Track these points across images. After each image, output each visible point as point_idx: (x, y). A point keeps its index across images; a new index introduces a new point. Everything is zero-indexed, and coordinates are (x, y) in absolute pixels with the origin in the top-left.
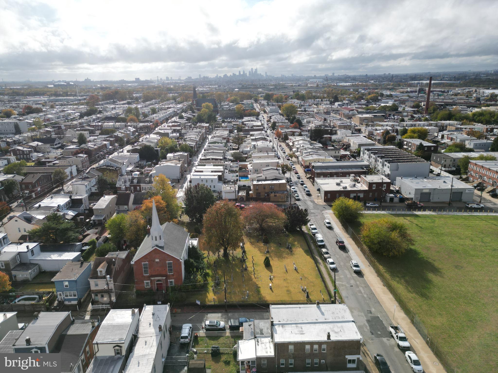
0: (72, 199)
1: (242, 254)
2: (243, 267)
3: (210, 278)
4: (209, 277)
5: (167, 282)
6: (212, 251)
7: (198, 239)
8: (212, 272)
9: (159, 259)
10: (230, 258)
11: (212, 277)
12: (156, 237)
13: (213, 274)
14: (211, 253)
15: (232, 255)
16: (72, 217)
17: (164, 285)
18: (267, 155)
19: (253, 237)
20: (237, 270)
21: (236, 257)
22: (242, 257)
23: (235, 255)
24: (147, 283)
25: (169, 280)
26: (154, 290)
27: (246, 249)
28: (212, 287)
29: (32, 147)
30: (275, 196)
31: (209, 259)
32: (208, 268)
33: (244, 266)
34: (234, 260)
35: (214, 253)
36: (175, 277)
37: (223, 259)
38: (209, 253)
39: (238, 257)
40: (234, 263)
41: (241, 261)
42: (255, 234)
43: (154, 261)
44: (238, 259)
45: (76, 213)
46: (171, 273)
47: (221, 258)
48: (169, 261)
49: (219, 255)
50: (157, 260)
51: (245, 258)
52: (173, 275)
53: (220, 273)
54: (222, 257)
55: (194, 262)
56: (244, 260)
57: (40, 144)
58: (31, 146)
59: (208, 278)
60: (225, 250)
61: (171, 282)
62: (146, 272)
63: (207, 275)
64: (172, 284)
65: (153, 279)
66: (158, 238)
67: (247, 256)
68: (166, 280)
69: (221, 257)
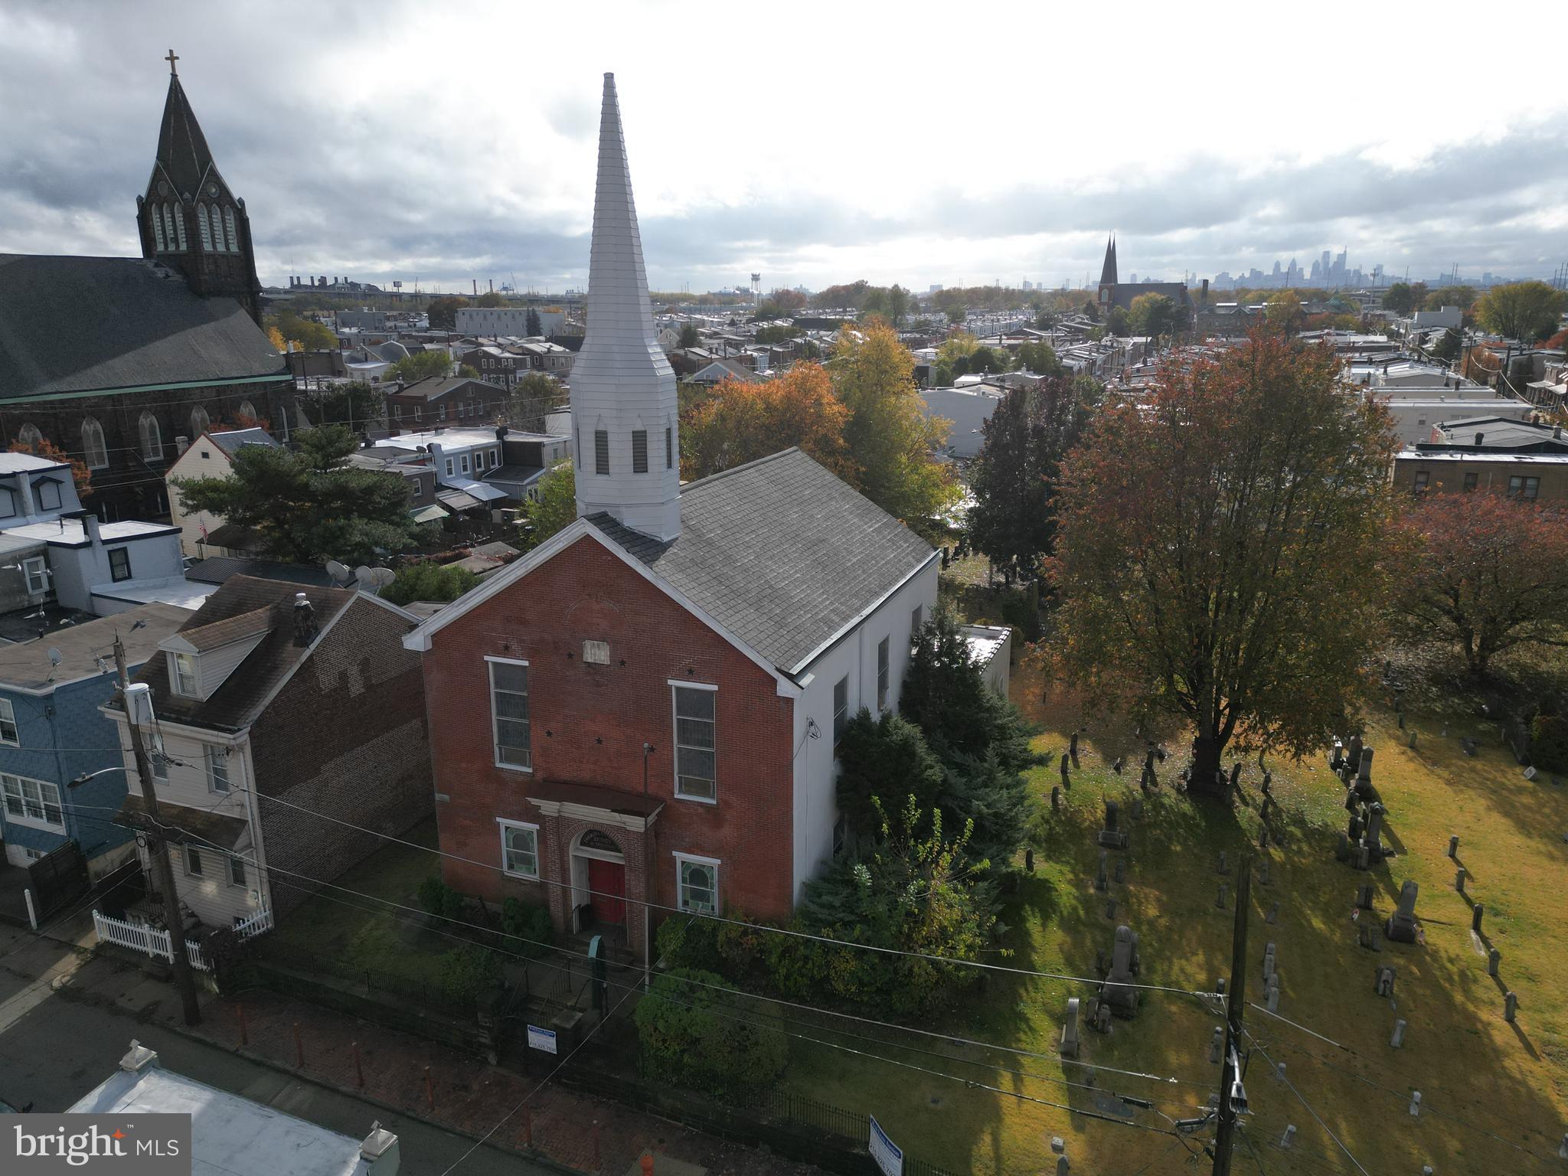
0: (505, 443)
1: (1350, 806)
2: (1366, 906)
3: (1053, 926)
4: (1046, 918)
5: (659, 870)
6: (1099, 743)
7: (1005, 632)
8: (1078, 884)
9: (614, 644)
10: (1246, 815)
11: (1071, 925)
13: (1086, 901)
14: (1090, 756)
15: (1260, 798)
16: (473, 503)
17: (636, 884)
20: (1317, 923)
21: (1299, 821)
22: (1354, 830)
23: (1285, 802)
24: (520, 840)
25: (680, 856)
27: (1378, 780)
29: (531, 353)
31: (1067, 783)
32: (1053, 847)
33: (1386, 906)
34: (1279, 838)
35: (1115, 760)
36: (727, 832)
37: (1186, 807)
38: (1073, 752)
39: (1315, 820)
40: (1277, 854)
41: (1346, 856)
43: (573, 655)
44: (1318, 836)
46: (704, 790)
47: (1170, 797)
48: (690, 674)
49: (1149, 775)
50: (597, 653)
51: (1384, 843)
52: (714, 816)
53: (1152, 911)
54: (1173, 793)
56: (1377, 857)
57: (557, 348)
59: (1033, 924)
61: (697, 875)
62: (515, 740)
63: (1039, 893)
64: (703, 897)
65: (549, 807)
66: (621, 453)
67: (1399, 832)
68: (658, 841)
69: (1166, 789)
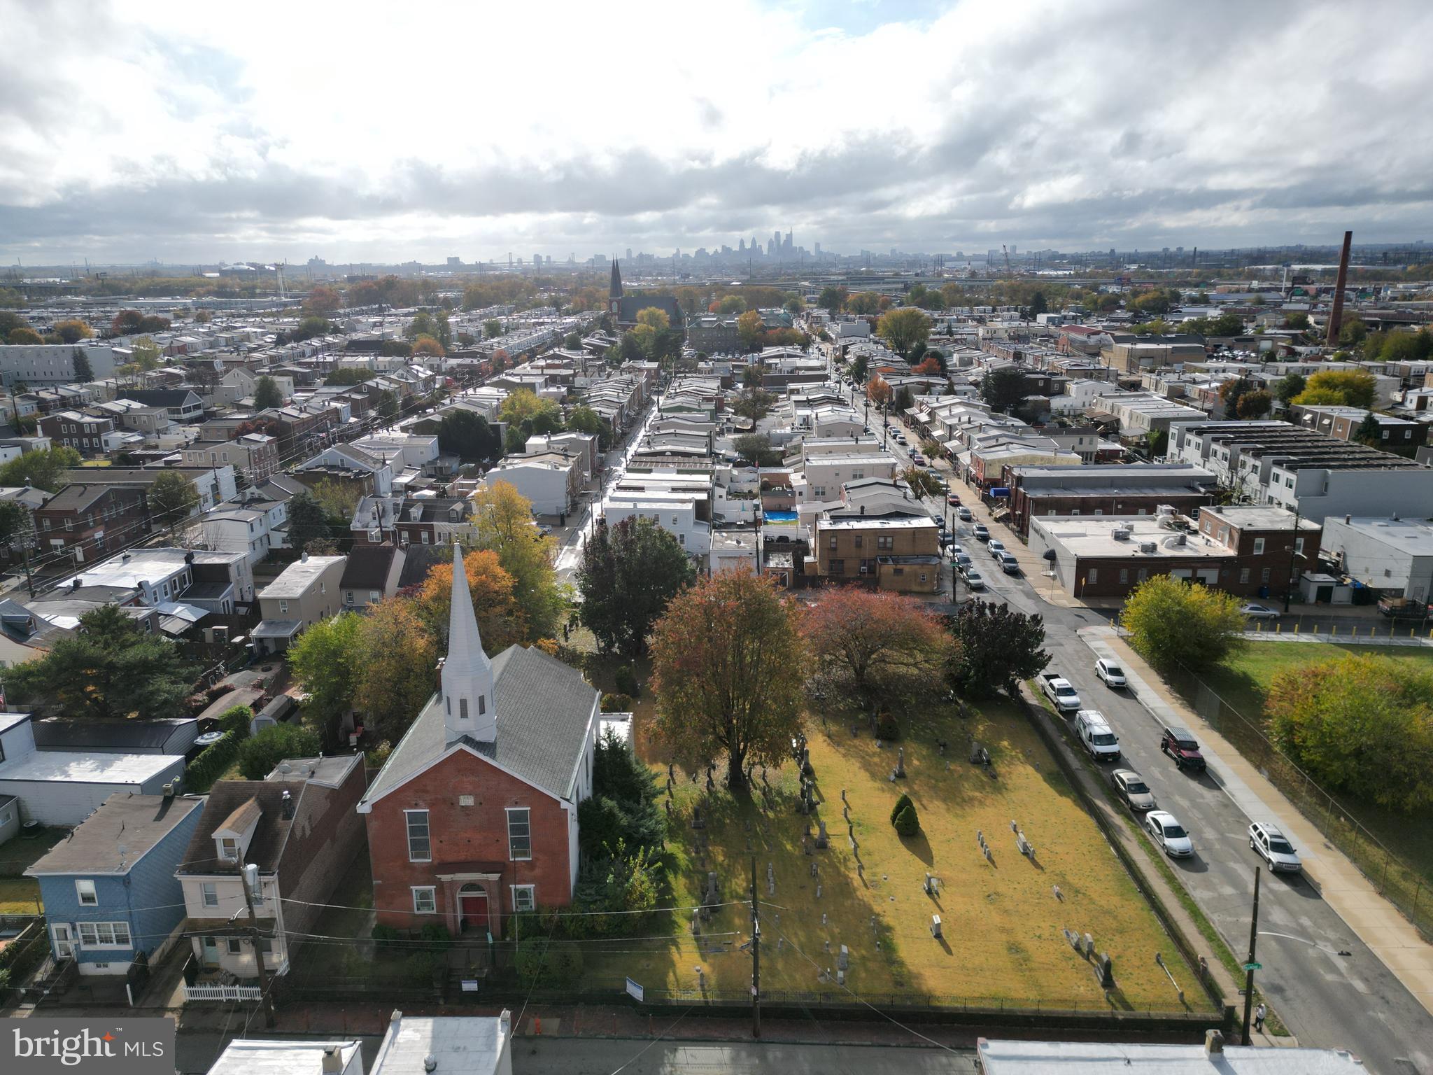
0: (193, 566)
1: (801, 780)
2: (808, 834)
3: (680, 877)
4: (676, 873)
5: (504, 894)
6: (682, 765)
7: (630, 715)
8: (686, 852)
9: (476, 796)
10: (756, 795)
11: (688, 874)
12: (463, 703)
13: (691, 860)
14: (680, 774)
15: (763, 784)
16: (184, 626)
17: (494, 905)
18: (854, 443)
19: (836, 716)
20: (789, 847)
21: (780, 793)
22: (803, 792)
23: (773, 784)
24: (424, 895)
25: (512, 886)
26: (450, 925)
27: (814, 762)
28: (691, 918)
29: (111, 414)
30: (898, 572)
31: (671, 795)
32: (673, 835)
33: (815, 831)
34: (770, 804)
35: (691, 773)
36: (538, 872)
37: (729, 797)
38: (671, 774)
39: (786, 792)
40: (771, 814)
41: (800, 809)
42: (841, 706)
43: (453, 804)
44: (787, 800)
45: (204, 612)
46: (525, 854)
47: (722, 793)
48: (516, 804)
49: (710, 783)
50: (467, 801)
51: (815, 798)
52: (531, 865)
53: (721, 858)
54: (722, 789)
55: (616, 811)
56: (812, 806)
57: (136, 405)
58: (107, 410)
59: (671, 877)
60: (735, 764)
61: (523, 894)
62: (420, 848)
63: (669, 861)
64: (526, 903)
65: (445, 878)
66: (473, 707)
67: (822, 790)
68: (503, 883)
69: (719, 788)
